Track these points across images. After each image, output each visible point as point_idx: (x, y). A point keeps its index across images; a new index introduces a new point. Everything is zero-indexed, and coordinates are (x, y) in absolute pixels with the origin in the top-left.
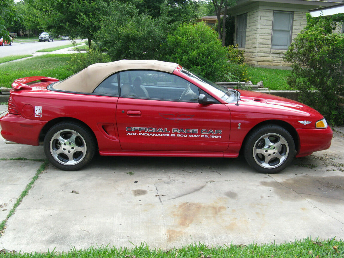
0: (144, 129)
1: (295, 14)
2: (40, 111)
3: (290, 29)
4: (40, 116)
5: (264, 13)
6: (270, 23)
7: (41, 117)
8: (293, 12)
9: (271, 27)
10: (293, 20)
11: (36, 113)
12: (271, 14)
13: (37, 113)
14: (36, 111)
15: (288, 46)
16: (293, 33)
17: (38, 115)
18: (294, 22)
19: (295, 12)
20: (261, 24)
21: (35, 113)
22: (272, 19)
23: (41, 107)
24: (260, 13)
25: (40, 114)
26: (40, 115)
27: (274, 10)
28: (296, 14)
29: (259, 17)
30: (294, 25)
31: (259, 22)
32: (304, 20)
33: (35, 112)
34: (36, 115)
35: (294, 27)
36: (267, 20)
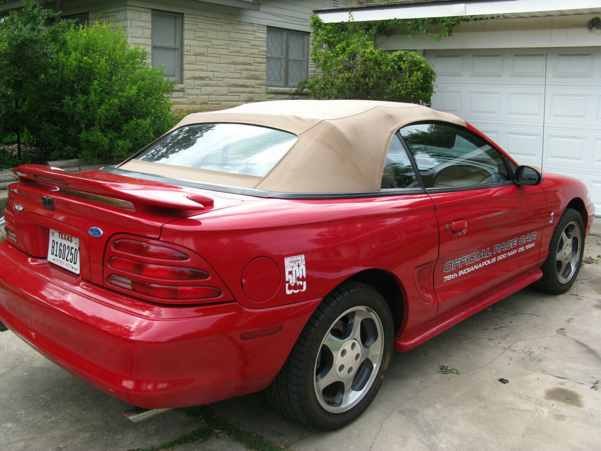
0: (465, 259)
1: (185, 19)
2: (301, 271)
3: (178, 45)
4: (301, 287)
5: (137, 14)
6: (148, 33)
7: (305, 288)
8: (182, 14)
9: (149, 42)
10: (182, 29)
11: (288, 282)
12: (148, 17)
13: (291, 279)
14: (290, 273)
15: (176, 75)
16: (185, 53)
17: (296, 287)
18: (185, 32)
19: (185, 15)
20: (133, 35)
21: (287, 280)
22: (150, 25)
23: (303, 257)
24: (130, 14)
25: (303, 279)
26: (301, 283)
27: (153, 10)
28: (187, 19)
29: (129, 22)
30: (185, 38)
31: (129, 30)
32: (199, 30)
33: (288, 277)
34: (290, 288)
35: (186, 42)
36: (142, 27)
